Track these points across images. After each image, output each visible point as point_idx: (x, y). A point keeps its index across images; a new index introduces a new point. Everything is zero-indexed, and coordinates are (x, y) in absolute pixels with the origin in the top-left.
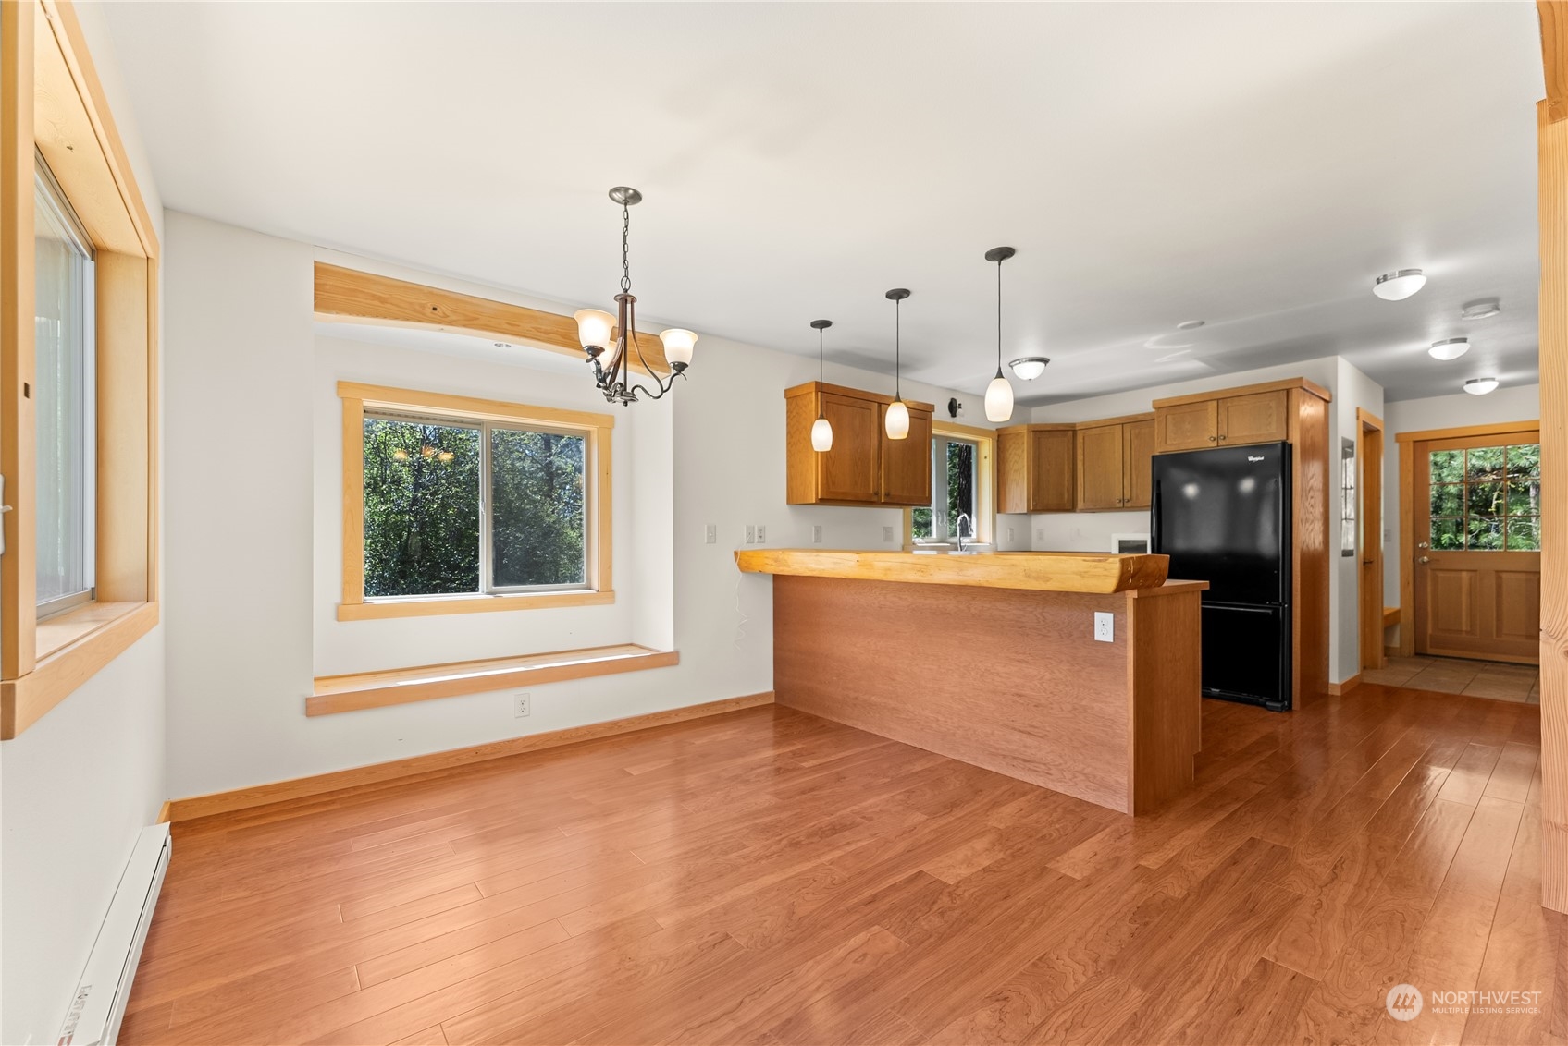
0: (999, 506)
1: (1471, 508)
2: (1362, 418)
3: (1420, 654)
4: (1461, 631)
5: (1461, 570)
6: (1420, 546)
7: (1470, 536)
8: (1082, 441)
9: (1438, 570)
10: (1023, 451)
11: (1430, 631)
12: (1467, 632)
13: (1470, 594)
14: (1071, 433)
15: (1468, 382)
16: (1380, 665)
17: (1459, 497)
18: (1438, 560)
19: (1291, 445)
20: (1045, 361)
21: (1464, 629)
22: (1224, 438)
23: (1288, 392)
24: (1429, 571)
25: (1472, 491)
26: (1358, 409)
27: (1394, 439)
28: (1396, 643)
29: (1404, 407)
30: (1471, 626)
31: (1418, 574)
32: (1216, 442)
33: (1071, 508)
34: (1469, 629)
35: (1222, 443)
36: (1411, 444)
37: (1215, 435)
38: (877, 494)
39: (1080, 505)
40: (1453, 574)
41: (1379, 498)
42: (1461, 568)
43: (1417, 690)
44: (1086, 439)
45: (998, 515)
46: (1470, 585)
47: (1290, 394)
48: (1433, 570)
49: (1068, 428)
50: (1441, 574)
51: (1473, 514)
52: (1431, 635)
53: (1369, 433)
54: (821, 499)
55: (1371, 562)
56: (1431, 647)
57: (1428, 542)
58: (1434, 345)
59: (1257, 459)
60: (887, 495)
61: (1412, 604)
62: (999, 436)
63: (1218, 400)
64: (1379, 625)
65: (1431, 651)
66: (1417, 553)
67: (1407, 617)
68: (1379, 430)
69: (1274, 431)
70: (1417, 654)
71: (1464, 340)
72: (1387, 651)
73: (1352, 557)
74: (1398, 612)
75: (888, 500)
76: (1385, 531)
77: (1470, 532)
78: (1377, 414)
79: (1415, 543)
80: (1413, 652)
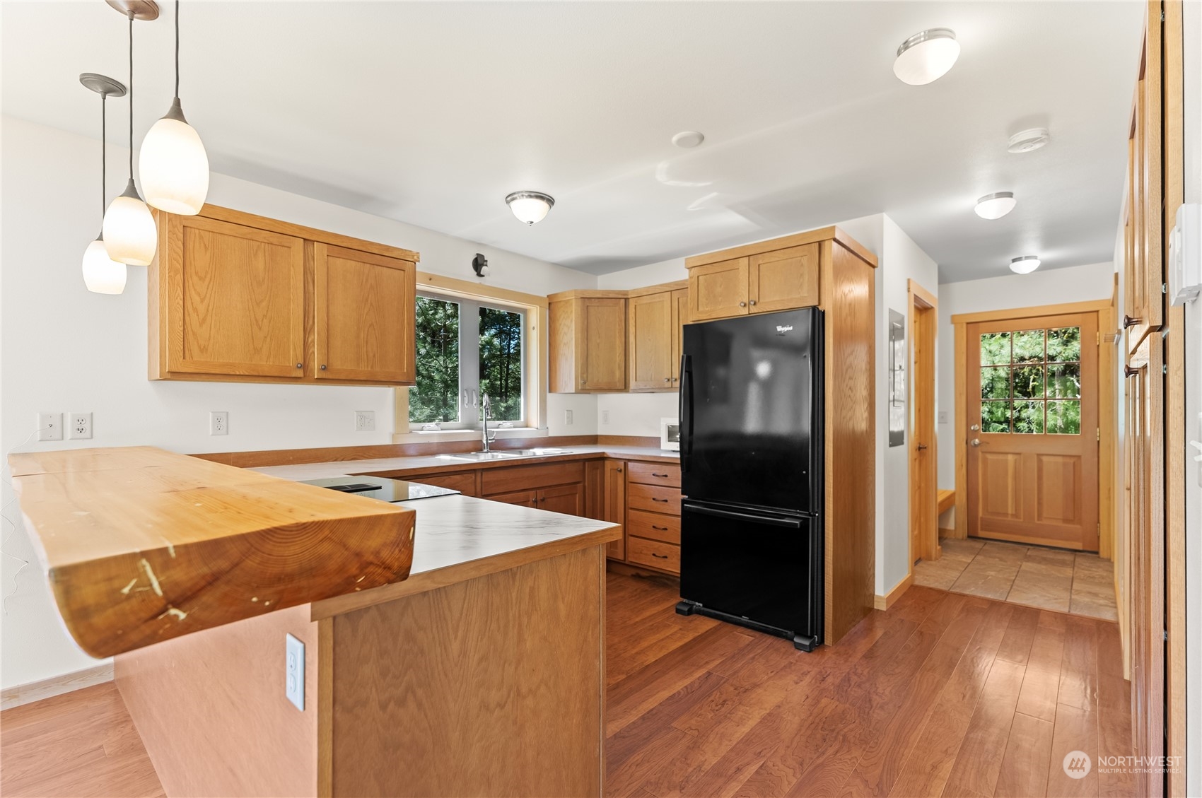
0: (551, 384)
1: (1015, 388)
2: (913, 291)
3: (972, 537)
4: (1008, 514)
5: (1007, 453)
6: (972, 428)
7: (1014, 411)
8: (634, 310)
9: (986, 452)
10: (572, 321)
11: (980, 514)
12: (1012, 515)
13: (1016, 478)
14: (623, 301)
15: (1014, 261)
16: (934, 556)
17: (1007, 380)
18: (988, 443)
19: (824, 313)
20: (550, 201)
21: (1010, 511)
22: (755, 304)
23: (820, 244)
24: (980, 453)
25: (1016, 375)
26: (909, 280)
27: (949, 320)
28: (951, 526)
29: (958, 288)
30: (1016, 510)
31: (970, 456)
32: (747, 309)
33: (625, 388)
34: (1014, 513)
35: (754, 310)
36: (965, 325)
37: (746, 300)
38: (304, 366)
39: (632, 384)
40: (1001, 457)
41: (933, 380)
42: (1007, 451)
43: (964, 595)
44: (638, 308)
45: (549, 396)
46: (1015, 468)
47: (823, 247)
48: (983, 452)
49: (620, 296)
50: (990, 457)
51: (1016, 394)
52: (981, 518)
53: (923, 309)
54: (172, 373)
55: (925, 448)
56: (982, 530)
57: (979, 425)
58: (980, 201)
59: (786, 329)
60: (324, 369)
61: (965, 486)
62: (549, 304)
63: (749, 256)
64: (934, 513)
65: (982, 534)
66: (970, 434)
67: (961, 500)
68: (932, 308)
69: (806, 295)
70: (969, 537)
71: (1010, 195)
72: (942, 536)
73: (901, 446)
74: (953, 495)
75: (324, 375)
76: (939, 413)
77: (1015, 409)
78: (931, 293)
79: (968, 426)
80: (966, 535)
